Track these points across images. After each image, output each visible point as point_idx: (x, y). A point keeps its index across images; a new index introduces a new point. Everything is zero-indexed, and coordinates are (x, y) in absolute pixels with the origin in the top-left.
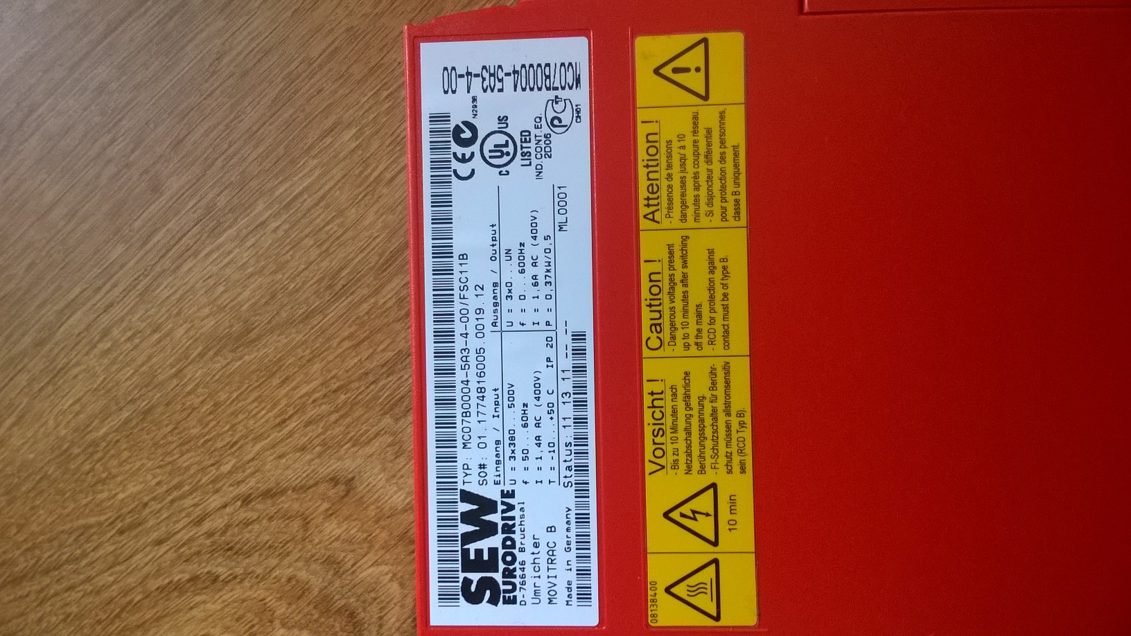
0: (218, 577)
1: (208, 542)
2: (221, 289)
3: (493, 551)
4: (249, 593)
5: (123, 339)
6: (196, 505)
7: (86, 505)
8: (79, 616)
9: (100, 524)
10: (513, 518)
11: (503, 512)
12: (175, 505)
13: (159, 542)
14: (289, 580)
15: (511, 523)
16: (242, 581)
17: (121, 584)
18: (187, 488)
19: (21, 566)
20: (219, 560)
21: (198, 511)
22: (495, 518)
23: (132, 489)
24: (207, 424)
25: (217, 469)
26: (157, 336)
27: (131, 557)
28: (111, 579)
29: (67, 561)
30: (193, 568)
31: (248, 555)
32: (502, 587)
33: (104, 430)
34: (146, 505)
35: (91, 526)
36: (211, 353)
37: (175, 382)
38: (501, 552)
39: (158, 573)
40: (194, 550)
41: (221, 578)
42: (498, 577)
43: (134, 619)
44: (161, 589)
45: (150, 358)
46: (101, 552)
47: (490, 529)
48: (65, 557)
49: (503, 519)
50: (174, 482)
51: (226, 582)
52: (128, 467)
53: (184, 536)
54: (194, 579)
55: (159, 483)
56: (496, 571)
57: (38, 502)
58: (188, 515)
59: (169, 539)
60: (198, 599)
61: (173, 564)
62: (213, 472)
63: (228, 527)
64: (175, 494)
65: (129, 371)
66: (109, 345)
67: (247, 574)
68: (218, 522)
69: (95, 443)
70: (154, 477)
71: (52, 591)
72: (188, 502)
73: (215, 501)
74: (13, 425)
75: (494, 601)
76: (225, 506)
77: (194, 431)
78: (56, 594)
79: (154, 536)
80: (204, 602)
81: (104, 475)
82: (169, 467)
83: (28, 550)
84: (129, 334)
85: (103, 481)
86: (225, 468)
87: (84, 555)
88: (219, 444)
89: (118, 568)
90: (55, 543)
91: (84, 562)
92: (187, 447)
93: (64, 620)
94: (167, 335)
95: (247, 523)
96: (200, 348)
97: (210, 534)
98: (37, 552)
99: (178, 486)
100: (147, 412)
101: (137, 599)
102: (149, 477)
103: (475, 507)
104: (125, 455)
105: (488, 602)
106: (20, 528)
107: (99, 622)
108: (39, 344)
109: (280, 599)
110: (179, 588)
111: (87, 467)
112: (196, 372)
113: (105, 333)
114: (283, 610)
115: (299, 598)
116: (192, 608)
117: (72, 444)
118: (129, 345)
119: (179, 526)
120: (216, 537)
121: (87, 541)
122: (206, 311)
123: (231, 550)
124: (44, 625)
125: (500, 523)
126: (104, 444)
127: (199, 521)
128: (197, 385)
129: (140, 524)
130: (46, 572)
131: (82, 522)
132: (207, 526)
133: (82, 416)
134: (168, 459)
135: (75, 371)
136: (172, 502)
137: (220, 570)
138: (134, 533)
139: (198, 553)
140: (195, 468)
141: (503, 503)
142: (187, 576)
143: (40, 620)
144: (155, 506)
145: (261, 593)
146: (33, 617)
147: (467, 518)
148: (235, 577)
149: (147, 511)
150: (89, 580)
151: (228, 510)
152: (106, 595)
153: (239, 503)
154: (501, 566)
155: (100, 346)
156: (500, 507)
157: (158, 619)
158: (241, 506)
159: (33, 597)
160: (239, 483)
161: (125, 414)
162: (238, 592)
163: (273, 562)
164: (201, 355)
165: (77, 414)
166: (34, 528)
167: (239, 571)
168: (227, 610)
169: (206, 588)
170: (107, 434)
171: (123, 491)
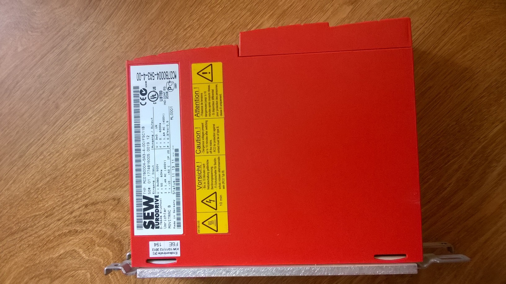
0: (77, 231)
1: (74, 220)
2: (78, 139)
3: (152, 213)
4: (87, 236)
5: (47, 155)
6: (70, 208)
7: (35, 209)
8: (33, 245)
9: (40, 215)
10: (158, 203)
11: (155, 202)
12: (64, 208)
13: (59, 220)
14: (100, 231)
15: (157, 205)
16: (85, 232)
17: (47, 234)
18: (67, 202)
19: (14, 229)
20: (78, 225)
21: (71, 210)
22: (153, 203)
23: (50, 203)
24: (74, 182)
25: (77, 196)
26: (58, 154)
27: (50, 225)
28: (44, 232)
29: (29, 227)
30: (70, 228)
31: (87, 223)
32: (155, 224)
33: (41, 185)
34: (54, 208)
35: (37, 215)
36: (75, 159)
37: (63, 168)
38: (155, 213)
39: (58, 230)
40: (70, 222)
41: (79, 231)
42: (154, 221)
43: (50, 245)
44: (59, 235)
45: (56, 161)
46: (40, 224)
47: (151, 207)
48: (29, 226)
49: (155, 204)
50: (63, 201)
51: (80, 232)
52: (49, 196)
53: (66, 218)
54: (70, 232)
55: (59, 201)
56: (153, 219)
57: (20, 208)
58: (68, 211)
59: (62, 219)
60: (71, 238)
61: (63, 227)
62: (76, 197)
63: (80, 214)
64: (64, 204)
65: (49, 165)
66: (43, 157)
67: (87, 230)
68: (77, 213)
69: (38, 189)
70: (57, 199)
71: (24, 237)
72: (68, 207)
73: (76, 206)
74: (12, 184)
75: (153, 228)
76: (80, 208)
77: (70, 184)
78: (25, 238)
79: (57, 218)
80: (73, 239)
81: (41, 199)
82: (62, 196)
83: (16, 224)
84: (49, 154)
85: (41, 201)
86: (80, 196)
87: (35, 225)
88: (78, 188)
89: (46, 229)
90: (25, 221)
91: (34, 227)
92: (67, 189)
93: (28, 246)
94: (61, 153)
95: (87, 213)
96: (71, 158)
97: (75, 217)
98: (19, 224)
99: (65, 202)
100: (55, 178)
101: (52, 239)
102: (56, 199)
103: (147, 200)
104: (48, 192)
105: (151, 228)
106: (14, 217)
107: (40, 246)
108: (21, 157)
109: (97, 237)
110: (65, 235)
111: (36, 196)
112: (70, 165)
113: (42, 153)
114: (98, 241)
115: (103, 237)
116: (69, 241)
117: (31, 189)
118: (49, 157)
119: (65, 215)
120: (77, 218)
121: (36, 220)
122: (73, 146)
123: (81, 222)
124: (21, 248)
125: (155, 205)
126: (41, 189)
127: (72, 213)
128: (71, 170)
129: (52, 215)
130: (22, 231)
131: (34, 214)
132: (74, 214)
133: (34, 180)
134: (61, 193)
135: (32, 165)
136: (63, 207)
137: (78, 228)
138: (51, 217)
139: (71, 223)
140: (70, 196)
141: (155, 199)
142: (68, 231)
143: (20, 247)
144: (57, 208)
145: (90, 236)
146: (18, 246)
147: (145, 204)
148: (83, 231)
149: (55, 210)
150: (36, 233)
151: (81, 209)
152: (41, 238)
153: (84, 207)
154: (155, 217)
155: (40, 157)
156: (155, 200)
157: (58, 245)
158: (85, 208)
159: (18, 239)
160: (84, 200)
161: (48, 179)
162: (84, 235)
163: (95, 225)
164: (72, 160)
165: (33, 179)
166: (19, 216)
167: (84, 229)
168: (80, 241)
169: (74, 234)
170: (42, 186)
171: (47, 204)
